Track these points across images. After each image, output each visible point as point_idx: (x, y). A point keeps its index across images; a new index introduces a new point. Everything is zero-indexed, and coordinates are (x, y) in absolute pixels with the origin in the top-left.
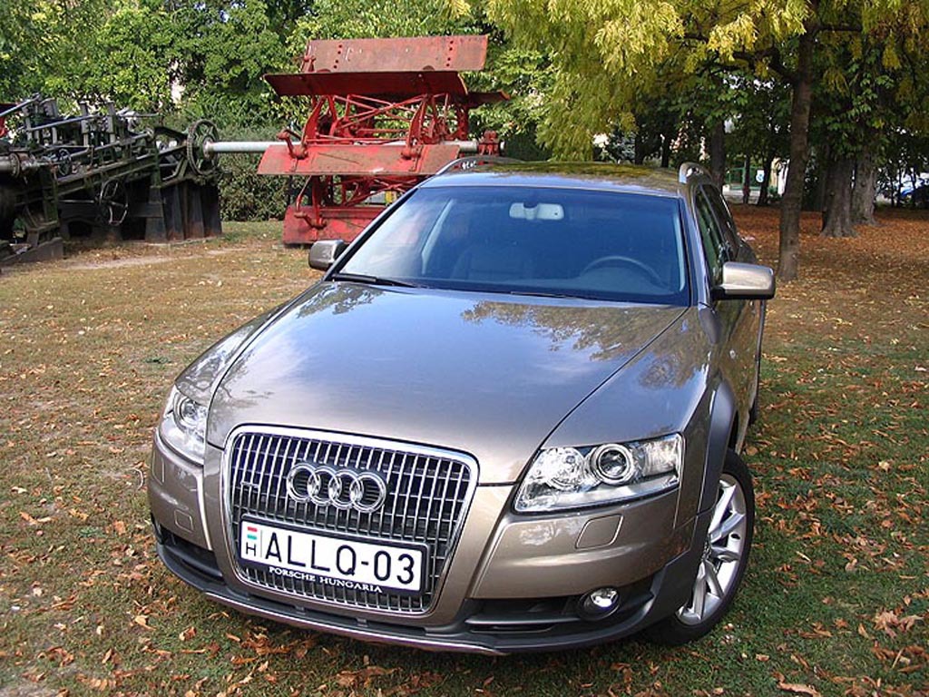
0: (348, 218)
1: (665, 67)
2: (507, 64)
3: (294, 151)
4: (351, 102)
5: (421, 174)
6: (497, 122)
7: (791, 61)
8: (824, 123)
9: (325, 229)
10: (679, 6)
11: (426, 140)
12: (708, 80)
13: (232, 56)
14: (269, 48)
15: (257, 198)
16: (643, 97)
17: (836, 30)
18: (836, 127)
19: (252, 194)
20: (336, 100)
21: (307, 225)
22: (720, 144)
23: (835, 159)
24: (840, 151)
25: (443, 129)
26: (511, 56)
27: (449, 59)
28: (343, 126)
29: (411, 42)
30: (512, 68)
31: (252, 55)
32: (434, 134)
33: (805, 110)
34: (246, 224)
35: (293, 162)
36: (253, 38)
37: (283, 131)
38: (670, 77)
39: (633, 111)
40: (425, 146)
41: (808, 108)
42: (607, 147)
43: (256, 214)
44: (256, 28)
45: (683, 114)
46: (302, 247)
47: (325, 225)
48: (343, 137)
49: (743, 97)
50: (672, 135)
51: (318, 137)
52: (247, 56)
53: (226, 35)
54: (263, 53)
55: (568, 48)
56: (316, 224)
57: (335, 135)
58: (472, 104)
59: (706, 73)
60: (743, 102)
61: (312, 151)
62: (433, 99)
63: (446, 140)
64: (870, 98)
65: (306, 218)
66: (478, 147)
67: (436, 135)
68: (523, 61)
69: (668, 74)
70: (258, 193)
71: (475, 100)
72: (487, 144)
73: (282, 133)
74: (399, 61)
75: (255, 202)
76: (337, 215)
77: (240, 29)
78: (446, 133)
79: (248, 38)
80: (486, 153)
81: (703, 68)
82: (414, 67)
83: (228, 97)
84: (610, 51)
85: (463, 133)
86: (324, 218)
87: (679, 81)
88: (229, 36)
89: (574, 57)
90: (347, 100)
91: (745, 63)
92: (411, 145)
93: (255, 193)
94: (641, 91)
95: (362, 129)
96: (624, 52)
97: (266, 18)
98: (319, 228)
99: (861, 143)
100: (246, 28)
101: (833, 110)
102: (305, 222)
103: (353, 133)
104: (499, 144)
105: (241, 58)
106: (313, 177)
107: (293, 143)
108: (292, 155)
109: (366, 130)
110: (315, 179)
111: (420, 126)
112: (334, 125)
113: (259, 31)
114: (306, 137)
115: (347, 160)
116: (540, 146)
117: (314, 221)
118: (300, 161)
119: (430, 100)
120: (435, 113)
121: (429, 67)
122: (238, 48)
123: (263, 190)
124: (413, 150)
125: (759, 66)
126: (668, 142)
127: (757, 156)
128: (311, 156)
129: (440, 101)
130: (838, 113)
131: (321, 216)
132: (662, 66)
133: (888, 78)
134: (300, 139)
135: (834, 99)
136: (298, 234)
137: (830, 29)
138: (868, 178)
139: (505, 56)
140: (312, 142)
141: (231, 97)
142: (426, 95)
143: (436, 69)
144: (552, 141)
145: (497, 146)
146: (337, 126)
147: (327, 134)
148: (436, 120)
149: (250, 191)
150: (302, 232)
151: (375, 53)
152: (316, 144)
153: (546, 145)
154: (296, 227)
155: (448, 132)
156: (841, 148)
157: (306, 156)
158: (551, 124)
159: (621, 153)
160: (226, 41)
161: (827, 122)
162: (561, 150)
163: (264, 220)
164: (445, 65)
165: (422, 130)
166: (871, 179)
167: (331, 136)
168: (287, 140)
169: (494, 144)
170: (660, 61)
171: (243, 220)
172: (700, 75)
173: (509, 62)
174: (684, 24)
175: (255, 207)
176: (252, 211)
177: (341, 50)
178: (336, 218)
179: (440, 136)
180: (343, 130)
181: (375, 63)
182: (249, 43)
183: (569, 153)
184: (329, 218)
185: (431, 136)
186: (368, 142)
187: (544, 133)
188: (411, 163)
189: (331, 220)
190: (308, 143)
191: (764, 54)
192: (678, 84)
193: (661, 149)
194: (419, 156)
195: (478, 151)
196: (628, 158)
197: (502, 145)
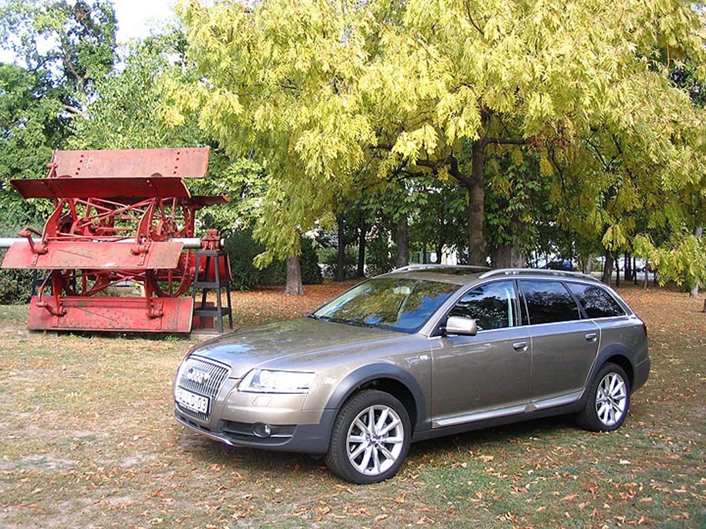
0: (86, 307)
1: (360, 174)
2: (233, 174)
3: (35, 247)
4: (92, 204)
5: (148, 268)
6: (224, 219)
7: (467, 169)
8: (487, 219)
9: (65, 316)
10: (371, 120)
11: (154, 237)
12: (396, 184)
13: (14, 166)
14: (45, 160)
15: (20, 284)
16: (343, 199)
17: (500, 143)
18: (495, 222)
19: (16, 281)
20: (78, 203)
21: (49, 313)
22: (405, 235)
23: (497, 247)
24: (500, 241)
25: (171, 228)
26: (237, 168)
27: (176, 168)
28: (83, 225)
29: (144, 152)
30: (237, 177)
31: (31, 166)
32: (162, 232)
33: (480, 210)
34: (9, 307)
35: (34, 257)
36: (32, 152)
37: (25, 229)
38: (365, 182)
39: (334, 211)
40: (153, 242)
41: (482, 208)
42: (317, 238)
43: (19, 298)
44: (34, 144)
45: (373, 212)
46: (45, 332)
47: (65, 313)
48: (82, 234)
49: (424, 198)
50: (367, 228)
51: (59, 235)
52: (27, 167)
53: (10, 149)
54: (40, 164)
55: (277, 156)
56: (57, 313)
57: (75, 233)
58: (197, 206)
59: (394, 180)
60: (423, 202)
61: (50, 248)
62: (161, 203)
63: (174, 237)
64: (523, 198)
65: (47, 307)
66: (201, 244)
67: (165, 233)
68: (247, 172)
69: (364, 180)
70: (21, 280)
71: (198, 202)
72: (209, 241)
73: (24, 232)
74: (133, 169)
75: (18, 288)
76: (76, 304)
77: (21, 144)
78: (173, 231)
79: (28, 151)
80: (208, 248)
81: (392, 175)
82: (146, 175)
83: (11, 199)
84: (310, 157)
85: (190, 231)
86: (64, 307)
87: (373, 185)
88: (12, 149)
89: (282, 166)
90: (88, 203)
91: (429, 170)
92: (140, 243)
93: (19, 280)
94: (341, 195)
95: (102, 228)
96: (321, 157)
97: (43, 136)
98: (60, 316)
99: (515, 234)
100: (27, 143)
101: (494, 209)
102: (46, 310)
103: (93, 231)
104: (220, 241)
105: (22, 167)
106: (54, 270)
107: (34, 240)
108: (34, 251)
109: (106, 228)
110: (56, 273)
111: (149, 226)
112: (75, 224)
113: (37, 146)
114: (47, 234)
115: (84, 256)
116: (256, 241)
117: (55, 310)
118: (41, 256)
119: (158, 203)
120: (163, 214)
121: (157, 174)
122: (19, 159)
123: (27, 278)
124: (142, 247)
125: (441, 172)
126: (363, 233)
127: (431, 243)
128: (50, 252)
129: (169, 203)
130: (496, 210)
131: (61, 305)
132: (358, 173)
133: (536, 183)
134: (41, 236)
135: (493, 200)
136: (41, 321)
137: (496, 142)
138: (518, 259)
139: (231, 168)
140: (53, 240)
141: (13, 199)
142: (154, 199)
143: (164, 176)
144: (265, 238)
145: (218, 242)
146: (77, 225)
147: (68, 232)
148: (164, 220)
149: (14, 279)
150: (44, 319)
151: (111, 161)
152: (56, 241)
153: (261, 240)
154: (40, 314)
155: (176, 230)
156: (501, 239)
157: (47, 252)
158: (265, 223)
159: (328, 242)
160: (9, 153)
161: (489, 218)
162: (274, 245)
163: (26, 303)
164: (173, 173)
165: (150, 229)
166: (520, 260)
167: (71, 234)
168: (29, 237)
169: (215, 241)
170: (356, 168)
171: (8, 304)
172: (389, 181)
173: (234, 172)
174: (377, 135)
175: (19, 292)
176: (16, 296)
177: (82, 159)
178: (75, 307)
179: (169, 234)
180: (83, 229)
181: (112, 170)
182: (28, 156)
183: (281, 247)
184: (69, 307)
185: (159, 233)
186: (104, 240)
187: (259, 230)
188: (141, 258)
189: (71, 309)
190: (49, 240)
191: (445, 162)
192: (372, 188)
193: (358, 238)
194: (147, 252)
195: (201, 247)
196: (333, 246)
197: (222, 242)
